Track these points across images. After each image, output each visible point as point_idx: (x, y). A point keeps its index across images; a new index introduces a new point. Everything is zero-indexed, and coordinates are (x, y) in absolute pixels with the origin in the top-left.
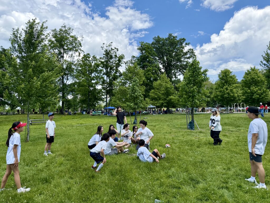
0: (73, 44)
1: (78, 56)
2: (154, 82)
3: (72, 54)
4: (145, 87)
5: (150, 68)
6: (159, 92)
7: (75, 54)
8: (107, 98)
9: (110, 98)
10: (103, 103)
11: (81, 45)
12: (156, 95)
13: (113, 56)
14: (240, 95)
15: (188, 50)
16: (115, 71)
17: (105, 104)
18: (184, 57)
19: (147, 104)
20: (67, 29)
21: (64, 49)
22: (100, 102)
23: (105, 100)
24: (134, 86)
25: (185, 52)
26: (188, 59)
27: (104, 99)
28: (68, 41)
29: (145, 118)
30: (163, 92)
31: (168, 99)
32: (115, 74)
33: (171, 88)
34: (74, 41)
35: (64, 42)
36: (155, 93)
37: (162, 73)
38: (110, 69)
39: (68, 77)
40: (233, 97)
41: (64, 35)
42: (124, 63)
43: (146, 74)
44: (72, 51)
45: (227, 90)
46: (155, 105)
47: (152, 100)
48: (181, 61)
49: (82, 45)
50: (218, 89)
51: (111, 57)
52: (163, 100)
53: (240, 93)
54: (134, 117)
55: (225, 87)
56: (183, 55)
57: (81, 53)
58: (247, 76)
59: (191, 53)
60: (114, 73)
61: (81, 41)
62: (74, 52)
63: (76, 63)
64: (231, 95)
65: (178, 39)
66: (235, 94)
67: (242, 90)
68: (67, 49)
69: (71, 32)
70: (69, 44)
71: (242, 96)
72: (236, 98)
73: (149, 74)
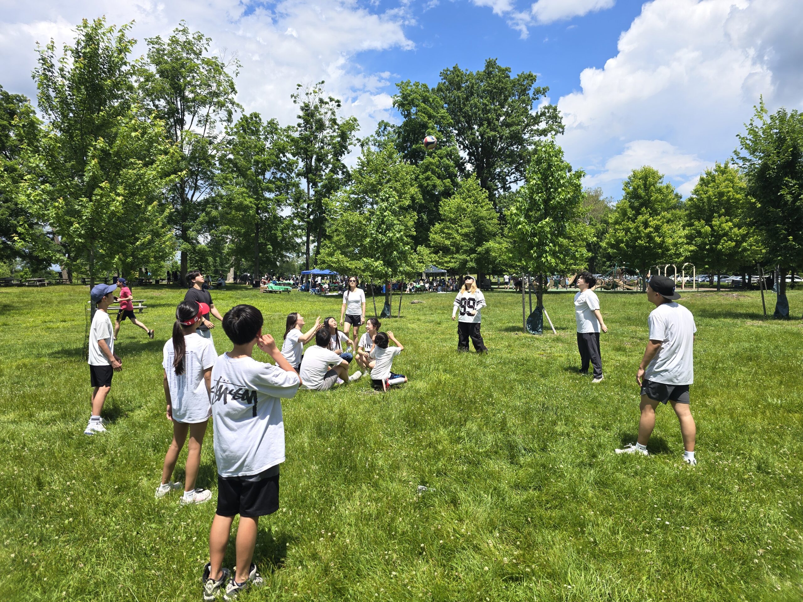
0: (210, 86)
1: (225, 121)
2: (444, 200)
3: (208, 116)
4: (415, 213)
5: (431, 160)
6: (457, 231)
7: (216, 115)
8: (308, 242)
9: (316, 244)
10: (299, 257)
11: (233, 89)
12: (449, 239)
13: (327, 123)
14: (680, 241)
15: (543, 110)
16: (330, 166)
17: (301, 261)
18: (532, 130)
19: (423, 262)
20: (190, 37)
21: (184, 99)
22: (288, 254)
23: (304, 249)
24: (385, 214)
25: (534, 114)
26: (541, 135)
27: (299, 245)
28: (195, 75)
29: (416, 301)
30: (466, 230)
31: (479, 249)
32: (332, 174)
33: (489, 219)
34: (214, 77)
35: (185, 78)
36: (444, 233)
37: (468, 176)
38: (318, 160)
39: (197, 181)
40: (661, 245)
41: (184, 55)
42: (356, 142)
43: (421, 177)
44: (207, 106)
45: (645, 228)
46: (443, 266)
47: (436, 253)
48: (521, 141)
49: (237, 88)
50: (620, 224)
51: (321, 126)
52: (465, 252)
53: (680, 237)
54: (383, 299)
55: (640, 218)
56: (528, 125)
57: (233, 111)
58: (705, 188)
59: (549, 117)
60: (327, 171)
61: (234, 76)
62: (213, 108)
63: (218, 140)
64: (655, 243)
65: (513, 76)
66: (666, 239)
67: (687, 228)
68: (194, 100)
69: (203, 48)
70: (198, 83)
71: (688, 244)
72: (670, 250)
73: (428, 178)
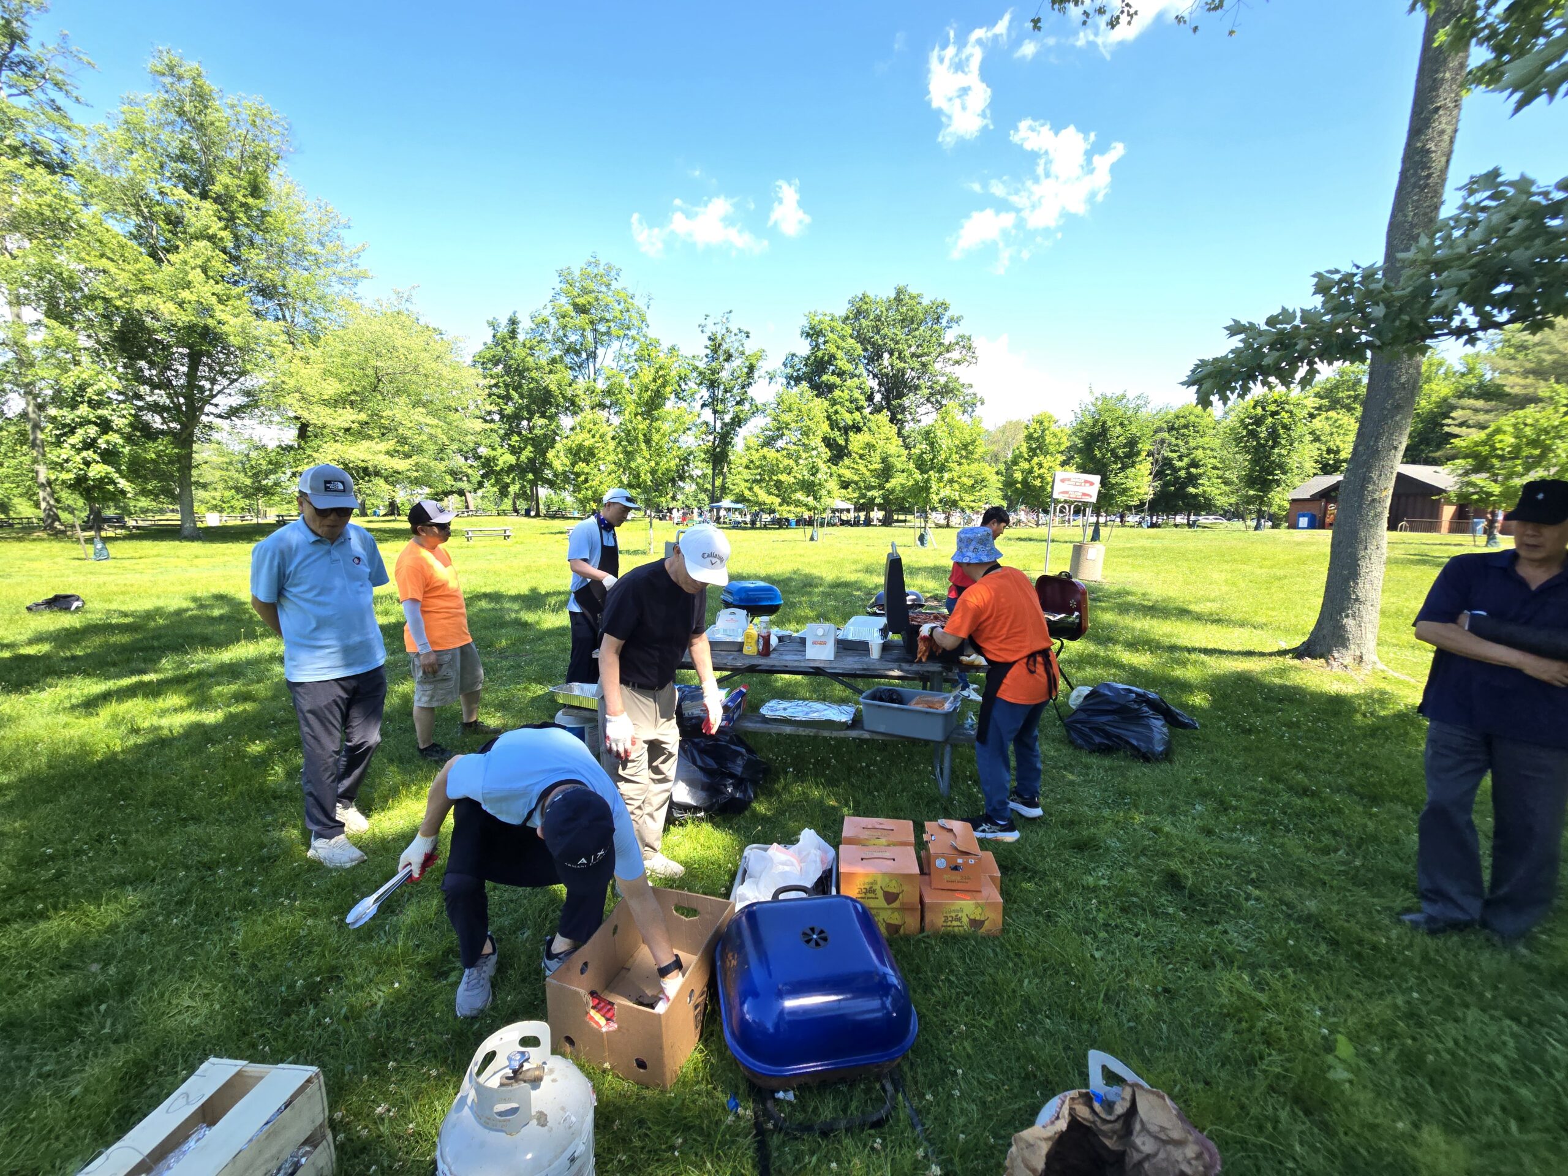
2: (853, 435)
6: (866, 466)
11: (646, 323)
12: (858, 474)
13: (735, 354)
15: (957, 339)
16: (738, 397)
18: (944, 360)
20: (601, 269)
25: (947, 343)
26: (954, 365)
30: (874, 466)
32: (739, 406)
33: (897, 457)
36: (853, 468)
42: (764, 373)
43: (830, 410)
47: (845, 488)
51: (728, 357)
55: (1036, 460)
56: (940, 354)
59: (963, 346)
61: (645, 308)
65: (926, 302)
68: (606, 334)
69: (613, 280)
73: (837, 412)
